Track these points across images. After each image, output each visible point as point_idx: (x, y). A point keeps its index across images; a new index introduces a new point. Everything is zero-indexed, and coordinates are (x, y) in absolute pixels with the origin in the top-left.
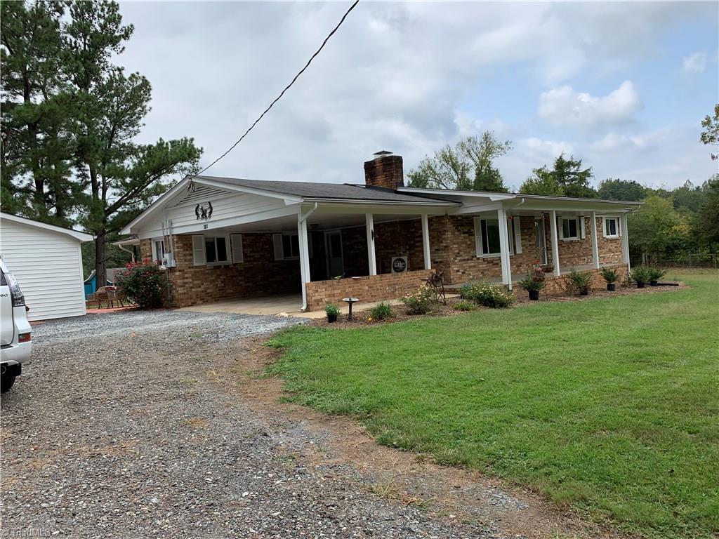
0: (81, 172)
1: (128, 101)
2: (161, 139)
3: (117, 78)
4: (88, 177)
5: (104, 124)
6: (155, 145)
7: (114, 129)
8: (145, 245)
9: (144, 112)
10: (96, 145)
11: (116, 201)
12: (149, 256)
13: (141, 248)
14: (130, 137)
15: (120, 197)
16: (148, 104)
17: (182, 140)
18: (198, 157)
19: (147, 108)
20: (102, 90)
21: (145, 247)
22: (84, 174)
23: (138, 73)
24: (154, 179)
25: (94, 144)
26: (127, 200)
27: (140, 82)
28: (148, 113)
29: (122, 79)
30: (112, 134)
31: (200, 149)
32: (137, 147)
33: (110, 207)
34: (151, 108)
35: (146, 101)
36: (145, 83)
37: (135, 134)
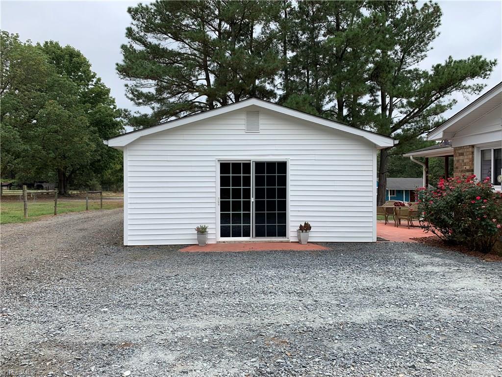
0: (373, 98)
1: (418, 29)
2: (450, 57)
3: (411, 11)
4: (378, 102)
5: (395, 53)
6: (443, 64)
7: (403, 57)
8: (462, 154)
9: (432, 37)
10: (390, 66)
11: (401, 119)
12: (468, 171)
13: (455, 159)
14: (418, 62)
15: (405, 115)
16: (437, 30)
17: (469, 59)
18: (490, 70)
19: (436, 33)
20: (396, 24)
21: (461, 158)
22: (375, 99)
23: (431, 2)
24: (436, 99)
25: (388, 66)
26: (409, 119)
27: (431, 10)
28: (437, 38)
29: (415, 11)
30: (402, 61)
31: (493, 61)
32: (421, 73)
33: (395, 125)
34: (439, 34)
35: (436, 27)
36: (437, 9)
37: (422, 59)
